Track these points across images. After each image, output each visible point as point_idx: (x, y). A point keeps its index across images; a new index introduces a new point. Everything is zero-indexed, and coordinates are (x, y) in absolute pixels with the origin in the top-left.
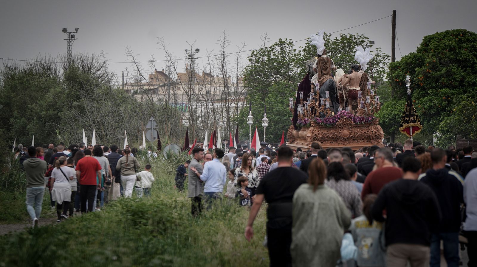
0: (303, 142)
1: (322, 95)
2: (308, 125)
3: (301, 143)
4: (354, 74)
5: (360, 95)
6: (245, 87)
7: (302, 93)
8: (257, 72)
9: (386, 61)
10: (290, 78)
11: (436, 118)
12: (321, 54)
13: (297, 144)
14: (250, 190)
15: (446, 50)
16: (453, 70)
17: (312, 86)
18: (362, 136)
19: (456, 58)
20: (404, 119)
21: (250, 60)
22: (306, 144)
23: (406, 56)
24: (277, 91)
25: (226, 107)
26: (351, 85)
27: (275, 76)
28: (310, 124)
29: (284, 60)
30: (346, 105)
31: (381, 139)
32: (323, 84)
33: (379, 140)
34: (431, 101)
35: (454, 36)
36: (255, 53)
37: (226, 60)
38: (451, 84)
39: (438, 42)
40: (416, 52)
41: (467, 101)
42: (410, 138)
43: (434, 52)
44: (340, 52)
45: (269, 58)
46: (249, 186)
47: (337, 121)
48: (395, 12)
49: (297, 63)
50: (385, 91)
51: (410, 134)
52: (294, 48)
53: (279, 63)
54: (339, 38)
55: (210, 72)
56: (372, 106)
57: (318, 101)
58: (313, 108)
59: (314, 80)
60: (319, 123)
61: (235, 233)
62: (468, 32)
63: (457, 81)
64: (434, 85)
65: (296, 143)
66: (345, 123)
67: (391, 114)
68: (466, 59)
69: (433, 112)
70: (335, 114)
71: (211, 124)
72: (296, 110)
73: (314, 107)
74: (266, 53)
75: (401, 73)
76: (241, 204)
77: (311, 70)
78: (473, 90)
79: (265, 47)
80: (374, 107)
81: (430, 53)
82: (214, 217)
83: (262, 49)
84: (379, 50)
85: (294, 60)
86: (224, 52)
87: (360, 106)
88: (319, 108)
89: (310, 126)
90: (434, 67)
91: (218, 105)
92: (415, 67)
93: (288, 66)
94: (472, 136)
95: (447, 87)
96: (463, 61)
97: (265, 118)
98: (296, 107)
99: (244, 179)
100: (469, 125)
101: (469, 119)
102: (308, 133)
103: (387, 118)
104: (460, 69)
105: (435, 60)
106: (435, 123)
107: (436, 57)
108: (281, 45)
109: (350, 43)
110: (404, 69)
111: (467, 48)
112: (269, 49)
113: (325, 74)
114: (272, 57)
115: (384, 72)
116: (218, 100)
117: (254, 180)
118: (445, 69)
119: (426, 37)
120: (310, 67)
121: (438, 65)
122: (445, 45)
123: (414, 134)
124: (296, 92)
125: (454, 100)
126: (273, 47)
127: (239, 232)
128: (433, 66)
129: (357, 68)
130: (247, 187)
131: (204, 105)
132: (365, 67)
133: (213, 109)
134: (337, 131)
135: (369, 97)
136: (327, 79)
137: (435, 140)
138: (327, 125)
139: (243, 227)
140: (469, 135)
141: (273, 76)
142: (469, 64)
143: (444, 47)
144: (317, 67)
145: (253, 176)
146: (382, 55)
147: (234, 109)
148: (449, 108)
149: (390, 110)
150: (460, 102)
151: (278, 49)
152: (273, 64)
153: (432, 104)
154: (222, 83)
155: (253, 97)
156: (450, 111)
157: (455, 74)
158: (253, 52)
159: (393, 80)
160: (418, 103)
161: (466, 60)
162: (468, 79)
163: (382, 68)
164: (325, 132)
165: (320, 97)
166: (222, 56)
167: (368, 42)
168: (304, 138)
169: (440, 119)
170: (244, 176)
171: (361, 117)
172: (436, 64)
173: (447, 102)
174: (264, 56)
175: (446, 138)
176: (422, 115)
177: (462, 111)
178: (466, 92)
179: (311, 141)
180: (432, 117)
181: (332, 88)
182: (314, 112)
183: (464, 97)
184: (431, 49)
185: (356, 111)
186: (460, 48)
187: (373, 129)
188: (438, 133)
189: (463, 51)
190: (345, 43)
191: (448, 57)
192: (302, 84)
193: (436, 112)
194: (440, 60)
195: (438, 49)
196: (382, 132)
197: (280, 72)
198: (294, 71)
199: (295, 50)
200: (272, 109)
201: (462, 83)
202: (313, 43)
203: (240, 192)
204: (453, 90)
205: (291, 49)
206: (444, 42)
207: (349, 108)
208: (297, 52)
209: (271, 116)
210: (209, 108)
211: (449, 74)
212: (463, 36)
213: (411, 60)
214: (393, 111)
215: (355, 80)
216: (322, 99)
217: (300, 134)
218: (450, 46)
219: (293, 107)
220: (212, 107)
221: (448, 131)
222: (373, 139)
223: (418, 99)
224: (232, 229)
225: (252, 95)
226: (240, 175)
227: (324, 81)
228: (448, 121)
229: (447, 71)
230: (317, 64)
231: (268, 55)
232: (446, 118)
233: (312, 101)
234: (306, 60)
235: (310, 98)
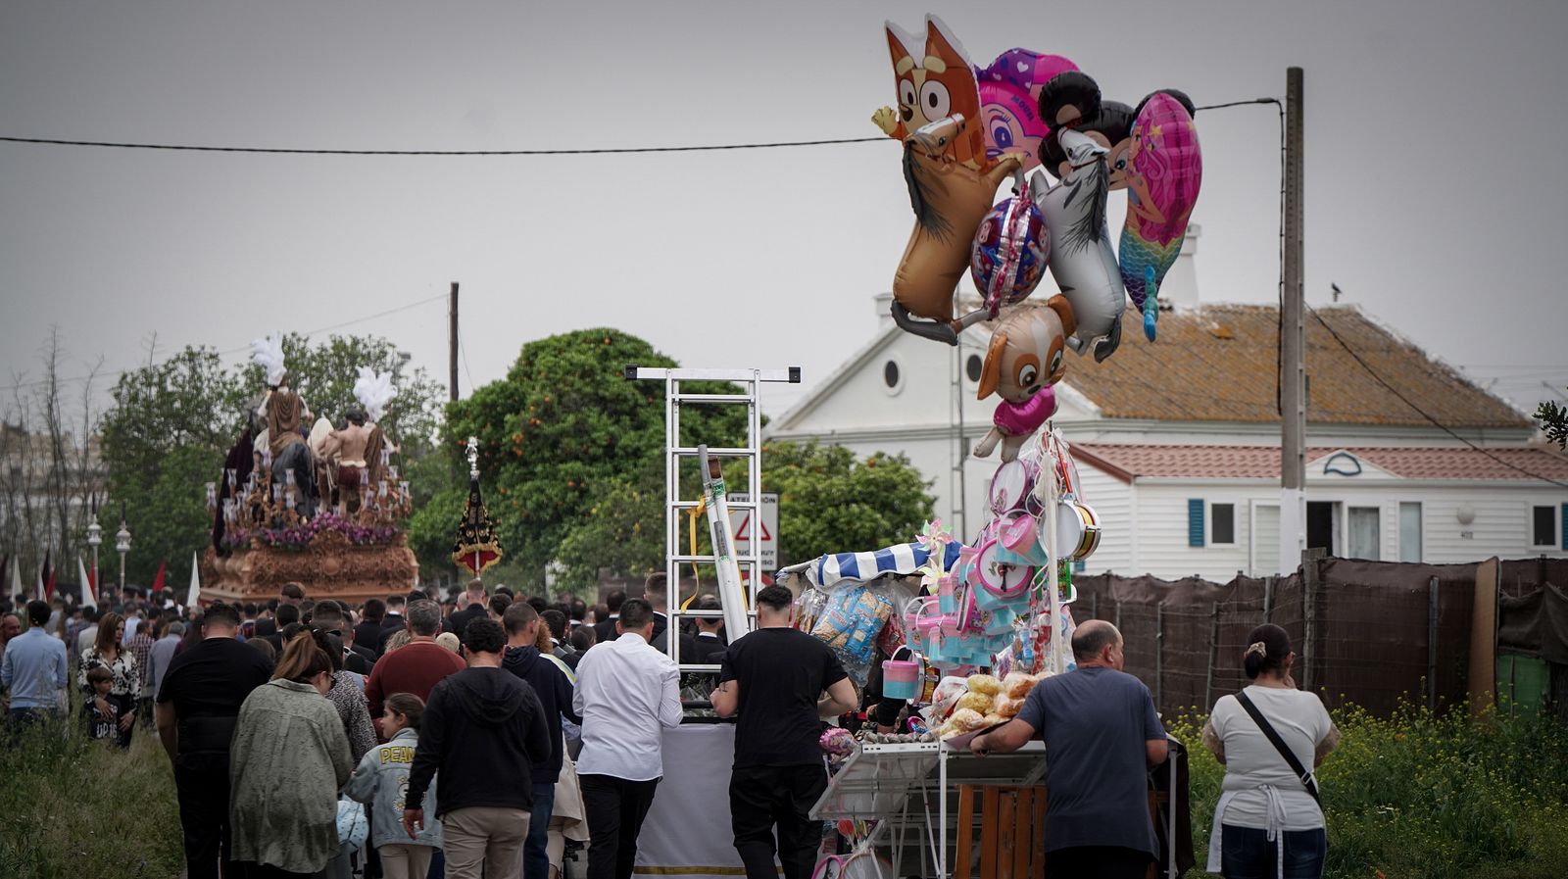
0: (235, 584)
1: (278, 478)
2: (245, 546)
3: (230, 588)
4: (351, 431)
5: (364, 478)
6: (104, 459)
7: (234, 472)
8: (134, 423)
9: (439, 399)
10: (212, 437)
11: (554, 529)
12: (278, 383)
13: (222, 588)
14: (118, 702)
15: (574, 375)
16: (591, 420)
17: (256, 457)
18: (368, 571)
19: (597, 394)
20: (464, 534)
21: (117, 396)
22: (240, 589)
23: (483, 389)
24: (182, 468)
25: (59, 506)
26: (345, 456)
27: (176, 433)
28: (249, 545)
29: (198, 394)
30: (335, 502)
31: (411, 577)
32: (281, 452)
33: (408, 582)
34: (541, 491)
35: (590, 343)
36: (129, 379)
37: (59, 395)
38: (586, 452)
39: (556, 356)
40: (505, 379)
41: (623, 490)
42: (475, 576)
43: (547, 378)
44: (330, 378)
45: (162, 392)
46: (115, 690)
47: (312, 538)
48: (455, 287)
49: (228, 401)
50: (436, 468)
51: (474, 569)
52: (221, 367)
53: (186, 401)
54: (329, 345)
55: (21, 424)
56: (394, 503)
57: (268, 491)
58: (256, 506)
59: (261, 443)
60: (270, 541)
61: (76, 804)
62: (622, 335)
63: (599, 446)
64: (547, 454)
65: (220, 585)
66: (330, 542)
67: (450, 520)
68: (619, 395)
69: (546, 516)
70: (309, 520)
71: (22, 546)
72: (220, 512)
73: (258, 505)
74: (156, 380)
75: (472, 426)
76: (94, 734)
77: (255, 421)
78: (635, 466)
79: (153, 363)
80: (397, 505)
81: (536, 380)
82: (26, 765)
83: (144, 371)
84: (421, 373)
85: (220, 395)
86: (53, 376)
87: (364, 503)
88: (270, 507)
89: (249, 548)
90: (547, 413)
91: (38, 502)
92: (504, 414)
93: (208, 408)
94: (635, 571)
95: (577, 458)
96: (612, 401)
97: (123, 533)
98: (221, 504)
99: (103, 674)
100: (627, 546)
101: (628, 531)
102: (243, 565)
103: (441, 529)
104: (605, 417)
105: (549, 397)
106: (551, 542)
107: (552, 391)
108: (190, 360)
109: (353, 358)
110: (478, 416)
111: (621, 372)
112: (162, 370)
113: (285, 430)
114: (170, 388)
115: (433, 424)
116: (40, 491)
117: (127, 676)
118: (571, 419)
119: (527, 346)
120: (252, 414)
121: (557, 409)
122: (571, 364)
123: (485, 567)
124: (223, 470)
125: (593, 489)
126: (171, 366)
127: (86, 800)
128: (546, 411)
129: (359, 418)
130: (110, 694)
131: (5, 502)
132: (379, 414)
133: (28, 512)
134: (310, 560)
135: (385, 483)
136: (290, 441)
137: (550, 580)
138: (289, 547)
139: (97, 787)
140: (628, 567)
141: (170, 433)
142: (625, 407)
143: (569, 367)
144: (268, 415)
145: (124, 668)
146: (428, 384)
147: (78, 509)
148: (582, 508)
149: (449, 512)
150: (605, 494)
151: (184, 370)
152: (172, 403)
153: (543, 498)
154: (47, 450)
155: (123, 482)
156: (584, 514)
157: (595, 429)
158: (124, 377)
159: (454, 443)
160: (512, 496)
161: (619, 399)
162: (624, 441)
163: (429, 414)
164: (283, 562)
165: (274, 481)
166: (50, 386)
167: (396, 355)
168: (235, 576)
169: (562, 533)
170: (103, 665)
171: (367, 529)
172: (551, 407)
173: (577, 493)
174: (149, 385)
175: (574, 576)
176: (521, 523)
177: (611, 514)
178: (620, 471)
179: (251, 583)
180: (544, 528)
181: (301, 462)
182: (258, 516)
183: (616, 481)
184: (539, 372)
185: (357, 514)
186: (604, 370)
187: (393, 555)
188: (558, 565)
189: (610, 378)
190: (341, 358)
191: (579, 391)
192: (234, 451)
193: (552, 517)
194: (560, 396)
195: (556, 373)
196: (414, 563)
197: (189, 423)
198: (223, 422)
199: (223, 373)
200: (170, 510)
201: (610, 451)
202: (261, 358)
203: (93, 704)
204: (591, 465)
205: (213, 369)
206: (568, 355)
207: (341, 508)
208: (228, 377)
209: (167, 526)
210: (17, 508)
211: (581, 430)
212: (610, 344)
213: (494, 396)
214: (453, 513)
215: (354, 444)
216: (277, 487)
217: (230, 567)
218: (583, 366)
219: (215, 504)
220: (24, 505)
221: (579, 560)
222: (395, 578)
223: (512, 486)
224: (70, 793)
225: (121, 478)
226: (93, 665)
227: (283, 446)
228: (580, 537)
229: (577, 423)
230: (268, 406)
231: (161, 384)
232: (575, 530)
233: (254, 492)
234: (251, 394)
235: (251, 485)
